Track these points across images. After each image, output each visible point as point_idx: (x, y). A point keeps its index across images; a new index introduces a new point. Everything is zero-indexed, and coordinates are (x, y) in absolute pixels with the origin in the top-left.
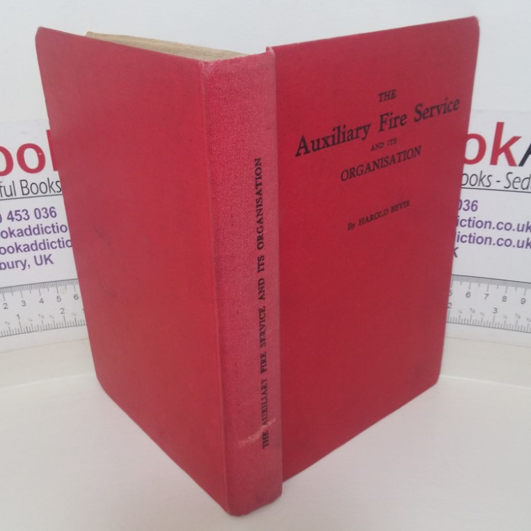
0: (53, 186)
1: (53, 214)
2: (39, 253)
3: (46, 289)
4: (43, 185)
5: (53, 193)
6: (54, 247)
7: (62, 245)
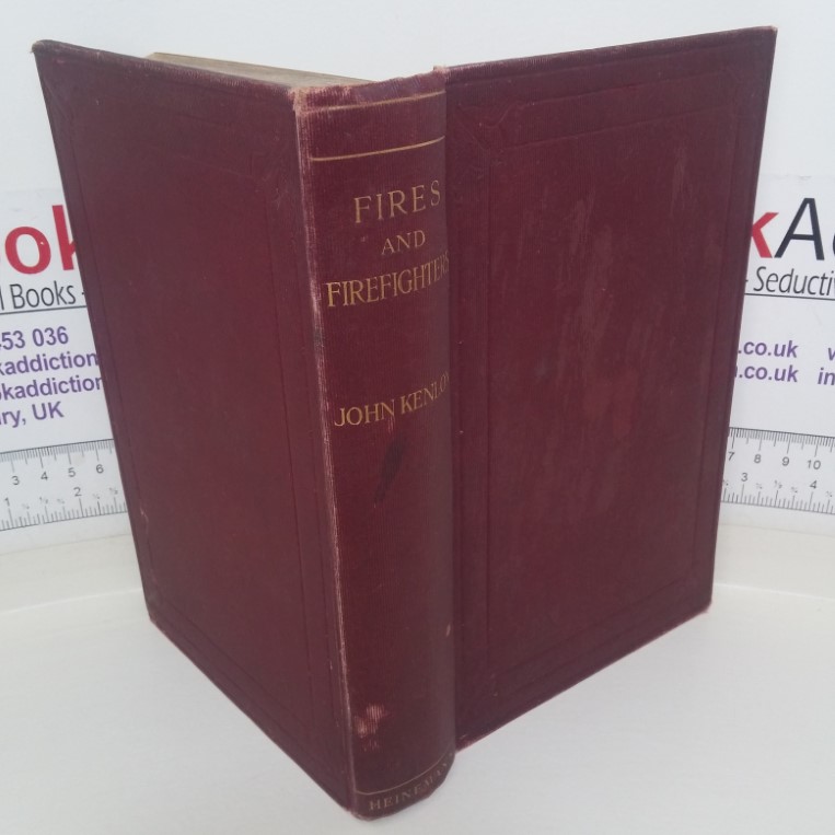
0: (62, 295)
1: (63, 338)
2: (40, 400)
3: (52, 457)
4: (47, 293)
5: (62, 305)
6: (64, 390)
7: (76, 387)
